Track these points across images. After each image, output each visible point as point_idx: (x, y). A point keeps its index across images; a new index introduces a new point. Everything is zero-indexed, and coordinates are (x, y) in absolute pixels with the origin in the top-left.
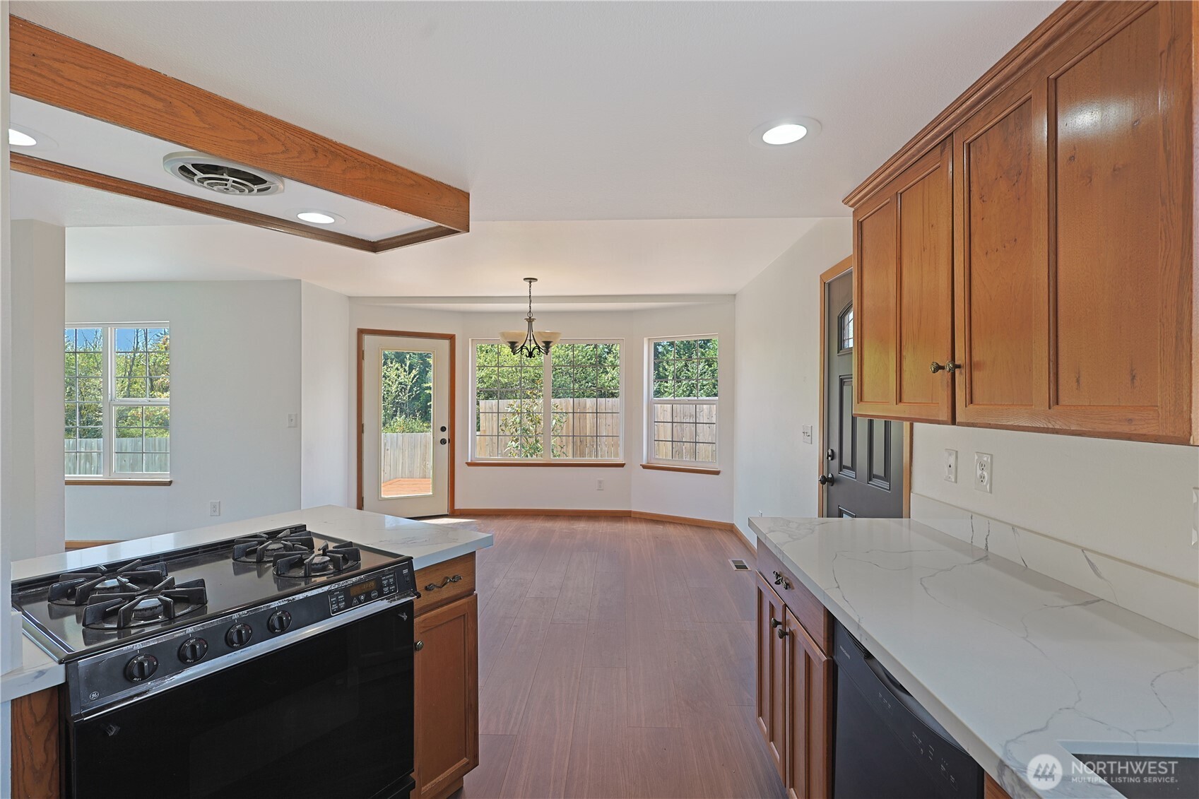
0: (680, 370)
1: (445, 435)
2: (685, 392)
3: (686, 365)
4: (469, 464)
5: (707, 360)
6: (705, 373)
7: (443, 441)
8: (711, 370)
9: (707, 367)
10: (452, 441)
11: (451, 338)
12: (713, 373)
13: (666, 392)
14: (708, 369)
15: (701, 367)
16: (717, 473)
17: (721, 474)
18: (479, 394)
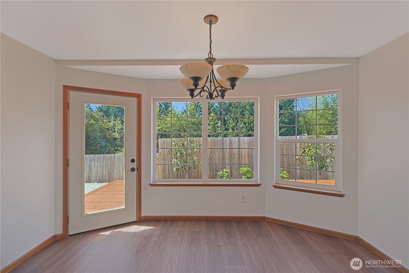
0: (234, 126)
1: (135, 165)
2: (236, 134)
3: (236, 124)
4: (151, 185)
5: (244, 123)
6: (243, 127)
7: (133, 170)
8: (246, 126)
9: (244, 125)
10: (139, 169)
11: (139, 96)
12: (246, 127)
13: (229, 134)
14: (244, 126)
15: (242, 125)
16: (342, 196)
17: (344, 197)
18: (158, 136)
